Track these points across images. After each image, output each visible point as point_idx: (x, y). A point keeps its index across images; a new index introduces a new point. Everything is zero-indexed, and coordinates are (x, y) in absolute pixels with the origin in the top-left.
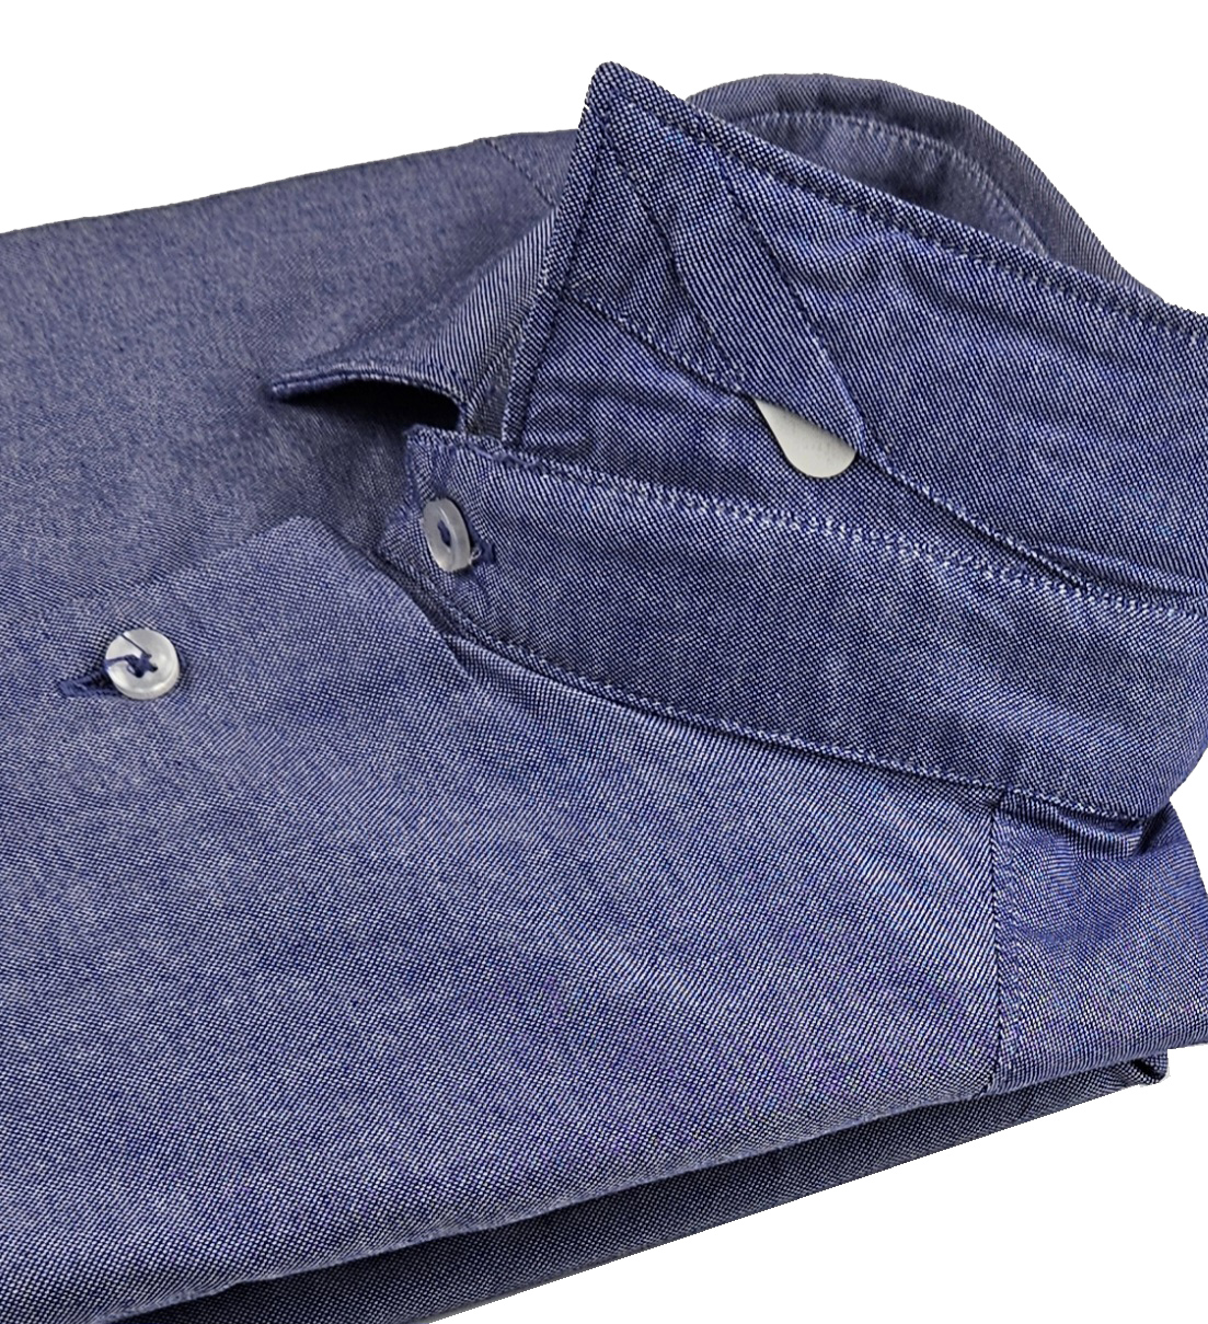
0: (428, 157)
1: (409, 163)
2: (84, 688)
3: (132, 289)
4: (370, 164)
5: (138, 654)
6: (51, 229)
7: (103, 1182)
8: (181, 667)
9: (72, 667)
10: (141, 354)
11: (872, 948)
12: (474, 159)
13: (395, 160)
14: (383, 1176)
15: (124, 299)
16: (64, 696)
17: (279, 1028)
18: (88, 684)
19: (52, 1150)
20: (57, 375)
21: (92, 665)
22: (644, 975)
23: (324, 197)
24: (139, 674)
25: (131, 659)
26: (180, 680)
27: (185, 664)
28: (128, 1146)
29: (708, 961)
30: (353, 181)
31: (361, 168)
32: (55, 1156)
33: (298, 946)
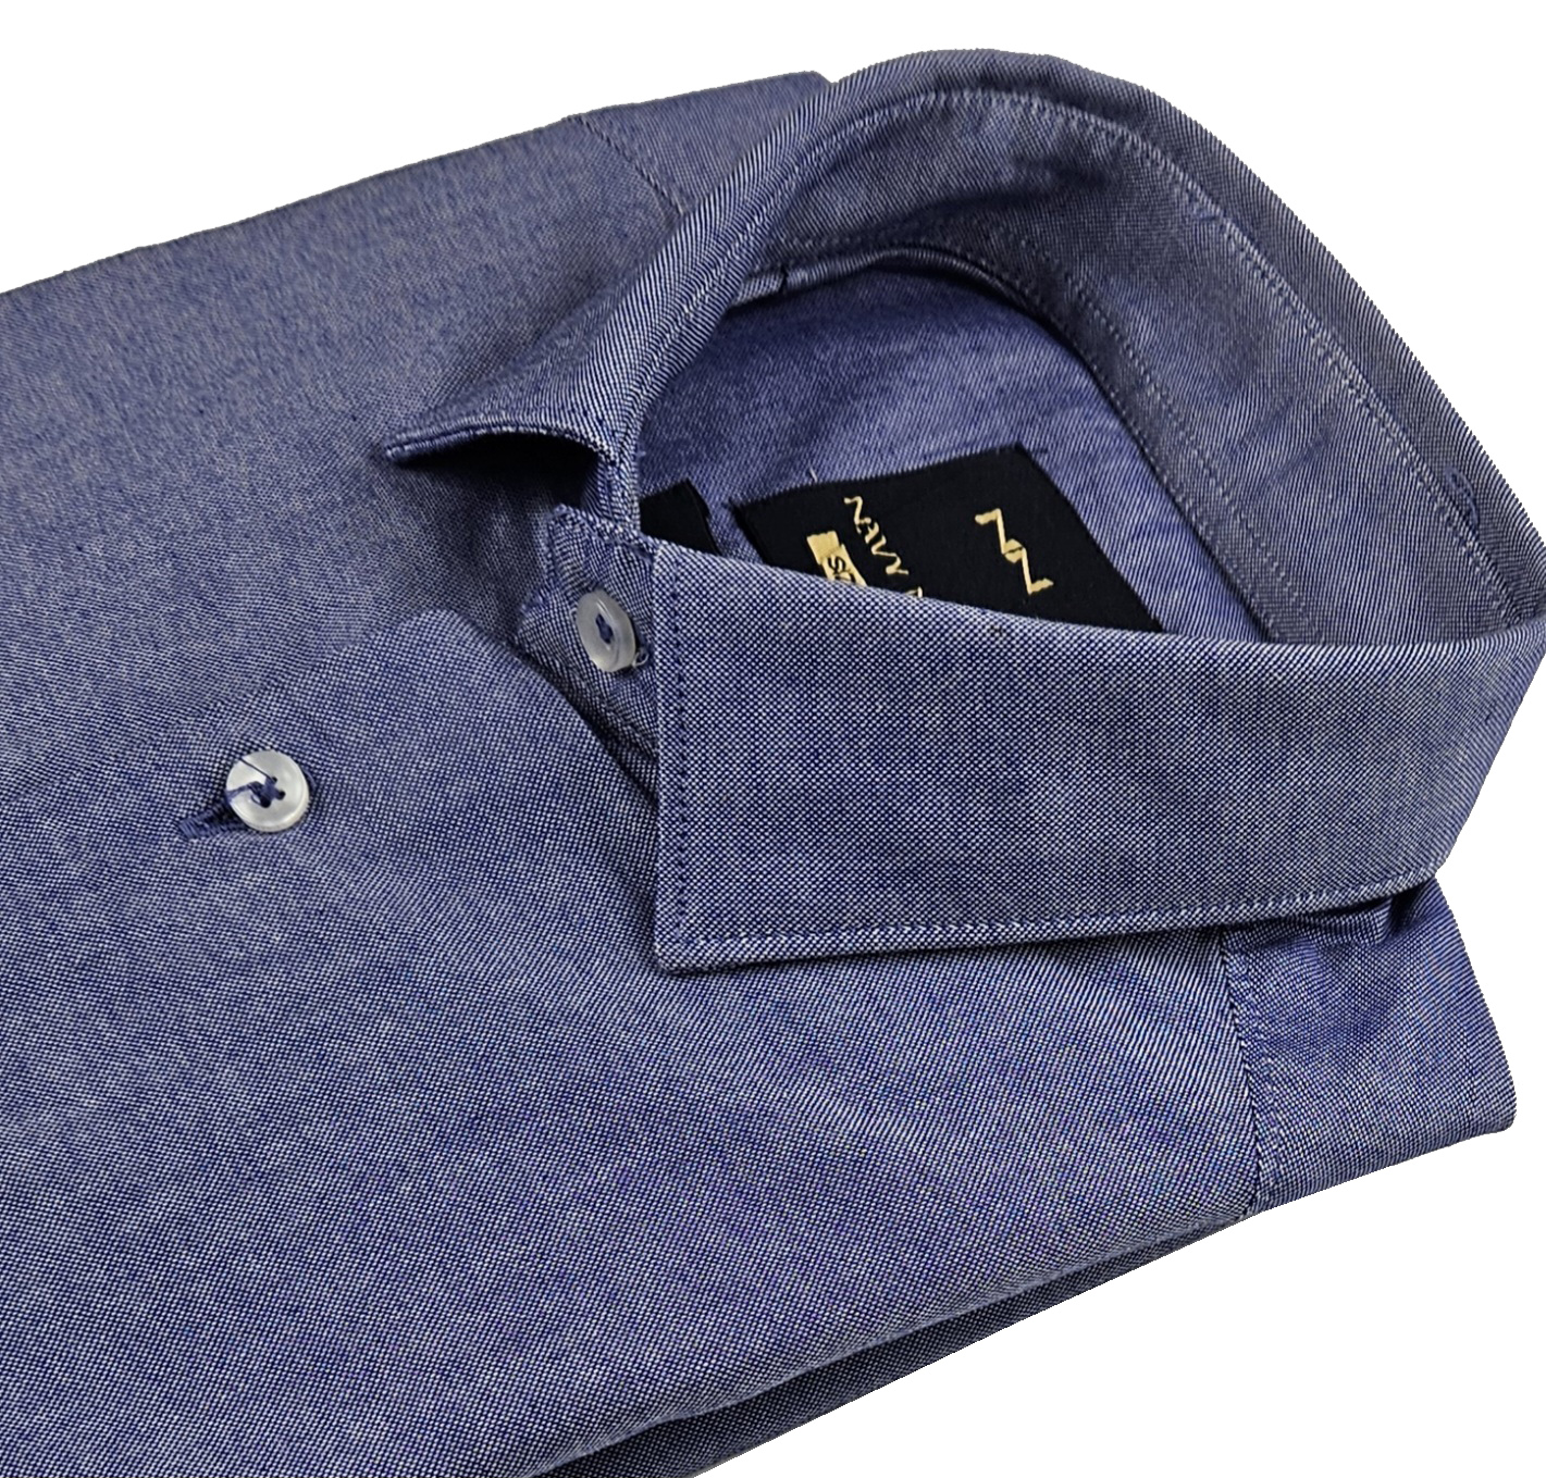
0: (513, 142)
1: (494, 152)
2: (206, 825)
3: (205, 339)
4: (450, 156)
5: (262, 780)
6: (105, 265)
7: (291, 1410)
8: (310, 789)
9: (191, 802)
10: (223, 416)
11: (1108, 1078)
12: (565, 141)
13: (476, 149)
14: (596, 1376)
15: (197, 353)
16: (186, 839)
17: (464, 1215)
18: (209, 820)
19: (233, 1378)
20: (134, 450)
21: (212, 796)
22: (860, 1121)
23: (404, 199)
24: (265, 803)
25: (255, 787)
26: (311, 805)
27: (315, 786)
28: (315, 1366)
29: (928, 1102)
30: (434, 178)
31: (441, 161)
32: (236, 1383)
33: (476, 1118)
